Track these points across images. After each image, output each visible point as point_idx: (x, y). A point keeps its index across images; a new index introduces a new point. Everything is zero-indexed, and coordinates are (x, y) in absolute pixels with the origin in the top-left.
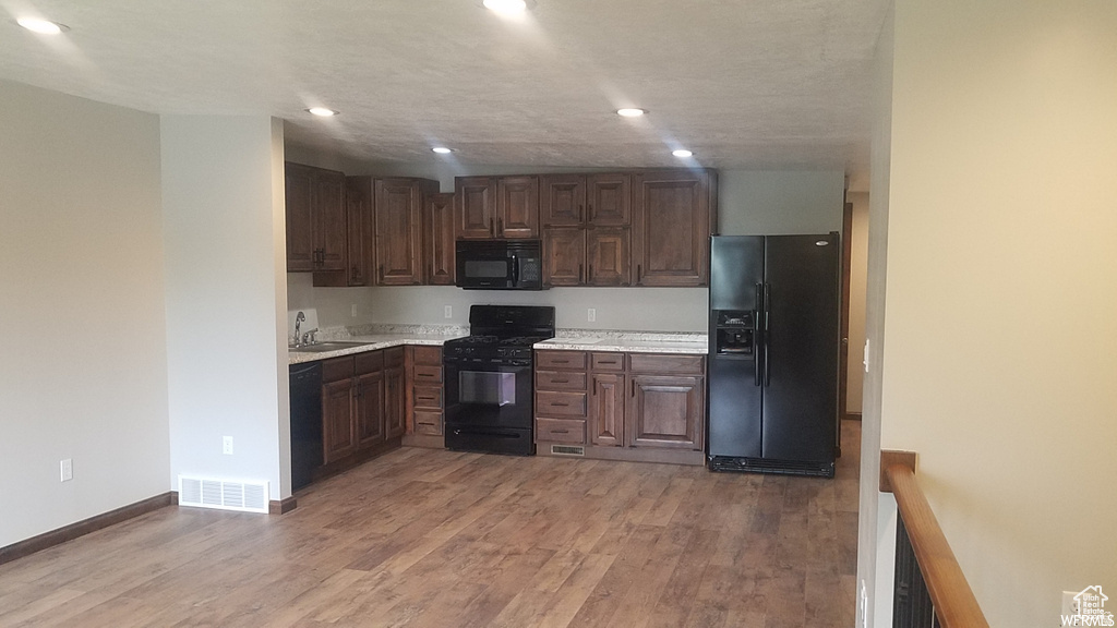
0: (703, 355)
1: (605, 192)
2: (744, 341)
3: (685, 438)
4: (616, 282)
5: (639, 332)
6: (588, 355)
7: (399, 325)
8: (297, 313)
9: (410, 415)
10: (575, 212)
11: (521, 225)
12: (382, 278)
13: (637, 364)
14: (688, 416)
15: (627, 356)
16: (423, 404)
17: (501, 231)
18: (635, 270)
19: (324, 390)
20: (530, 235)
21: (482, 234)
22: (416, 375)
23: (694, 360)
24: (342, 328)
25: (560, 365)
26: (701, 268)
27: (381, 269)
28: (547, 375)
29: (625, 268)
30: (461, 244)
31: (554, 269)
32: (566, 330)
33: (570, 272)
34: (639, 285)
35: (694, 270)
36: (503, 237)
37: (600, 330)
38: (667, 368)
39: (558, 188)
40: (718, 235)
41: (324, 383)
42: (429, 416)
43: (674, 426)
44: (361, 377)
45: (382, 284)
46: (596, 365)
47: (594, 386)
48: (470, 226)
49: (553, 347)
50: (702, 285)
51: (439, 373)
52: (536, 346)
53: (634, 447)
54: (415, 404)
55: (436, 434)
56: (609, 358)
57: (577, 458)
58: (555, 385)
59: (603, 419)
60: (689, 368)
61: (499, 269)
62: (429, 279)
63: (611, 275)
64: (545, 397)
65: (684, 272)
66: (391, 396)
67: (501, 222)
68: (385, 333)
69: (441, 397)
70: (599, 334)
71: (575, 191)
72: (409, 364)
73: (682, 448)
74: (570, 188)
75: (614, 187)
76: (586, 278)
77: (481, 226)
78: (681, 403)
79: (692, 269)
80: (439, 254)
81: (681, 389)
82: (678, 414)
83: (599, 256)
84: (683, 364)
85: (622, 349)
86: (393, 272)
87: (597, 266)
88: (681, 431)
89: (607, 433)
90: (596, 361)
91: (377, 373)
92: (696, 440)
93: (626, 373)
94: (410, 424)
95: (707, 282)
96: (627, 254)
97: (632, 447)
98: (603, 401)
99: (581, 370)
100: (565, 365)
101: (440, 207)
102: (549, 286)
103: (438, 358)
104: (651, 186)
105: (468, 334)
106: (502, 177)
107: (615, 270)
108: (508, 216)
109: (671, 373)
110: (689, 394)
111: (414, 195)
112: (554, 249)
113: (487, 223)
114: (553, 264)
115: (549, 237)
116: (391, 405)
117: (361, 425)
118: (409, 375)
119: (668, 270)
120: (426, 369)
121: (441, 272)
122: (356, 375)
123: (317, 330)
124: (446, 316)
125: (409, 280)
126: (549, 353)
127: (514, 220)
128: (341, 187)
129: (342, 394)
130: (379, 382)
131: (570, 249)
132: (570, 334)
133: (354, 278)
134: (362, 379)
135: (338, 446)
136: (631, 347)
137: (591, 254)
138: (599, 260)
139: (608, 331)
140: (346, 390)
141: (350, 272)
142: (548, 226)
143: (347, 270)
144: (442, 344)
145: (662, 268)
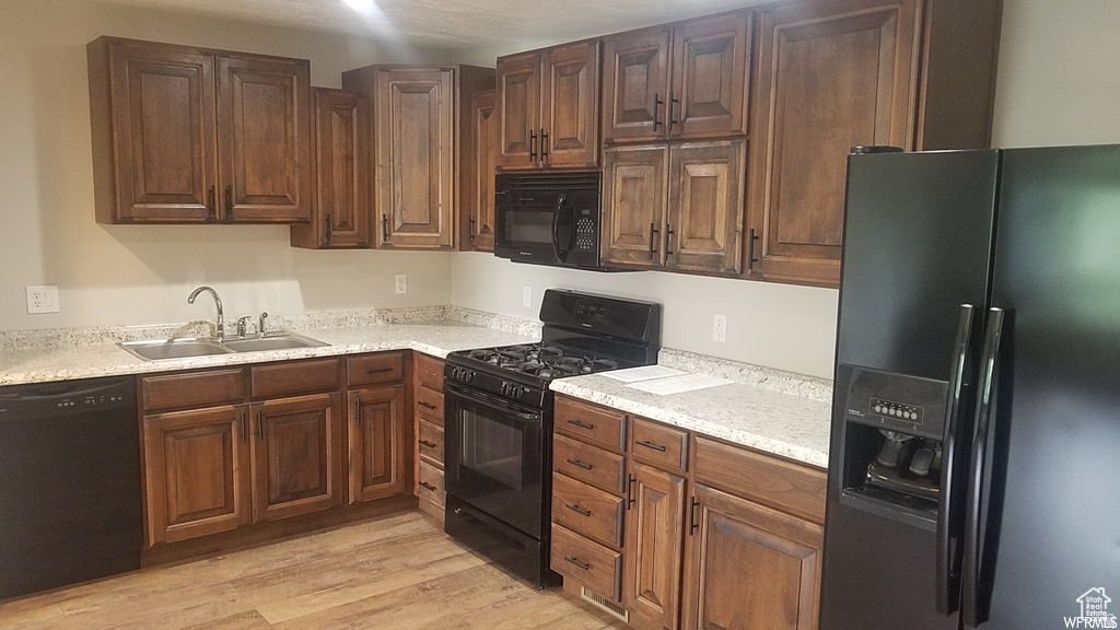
1: (703, 61)
2: (920, 470)
4: (715, 265)
6: (629, 422)
9: (417, 467)
11: (572, 142)
12: (387, 235)
15: (692, 440)
19: (146, 423)
20: (584, 161)
21: (524, 160)
25: (583, 432)
28: (568, 447)
29: (730, 235)
30: (503, 180)
31: (618, 232)
32: (677, 352)
33: (639, 238)
36: (548, 167)
37: (732, 362)
41: (149, 412)
42: (431, 472)
44: (268, 403)
45: (386, 246)
47: (629, 488)
48: (511, 147)
49: (577, 392)
51: (442, 406)
52: (557, 385)
54: (420, 449)
55: (438, 505)
56: (659, 438)
58: (575, 469)
61: (548, 229)
62: (469, 239)
63: (705, 250)
66: (362, 435)
69: (441, 445)
70: (724, 369)
71: (655, 63)
72: (417, 382)
74: (646, 59)
76: (663, 253)
80: (483, 198)
81: (790, 547)
83: (687, 206)
85: (683, 422)
86: (405, 227)
87: (683, 229)
89: (651, 595)
90: (637, 438)
91: (324, 396)
93: (691, 475)
96: (744, 200)
98: (647, 526)
100: (591, 434)
101: (486, 116)
103: (440, 379)
105: (540, 338)
106: (550, 50)
107: (713, 238)
108: (557, 128)
109: (773, 504)
112: (618, 188)
114: (616, 221)
115: (612, 166)
121: (485, 228)
122: (252, 399)
123: (265, 315)
124: (525, 305)
125: (433, 241)
126: (570, 403)
127: (565, 132)
128: (295, 84)
129: (205, 430)
130: (328, 410)
131: (642, 190)
132: (679, 365)
133: (328, 235)
134: (268, 407)
135: (193, 516)
136: (699, 422)
137: (675, 200)
138: (688, 215)
139: (743, 365)
140: (222, 426)
141: (321, 226)
142: (611, 144)
143: (315, 224)
144: (444, 357)
145: (804, 238)
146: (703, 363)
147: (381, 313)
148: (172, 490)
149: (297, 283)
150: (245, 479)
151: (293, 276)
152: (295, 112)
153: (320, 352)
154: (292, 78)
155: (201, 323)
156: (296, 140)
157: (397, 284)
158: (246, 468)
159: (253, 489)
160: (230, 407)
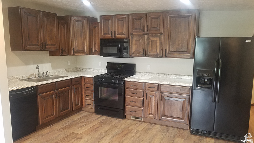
0: (190, 87)
1: (153, 20)
2: (208, 83)
3: (181, 119)
4: (157, 56)
5: (166, 74)
6: (145, 84)
7: (85, 68)
8: (36, 66)
9: (84, 101)
10: (142, 28)
11: (122, 33)
12: (74, 52)
13: (163, 89)
14: (183, 110)
15: (159, 85)
16: (88, 97)
17: (115, 36)
18: (164, 51)
19: (39, 97)
20: (125, 37)
21: (109, 37)
22: (85, 87)
23: (186, 89)
24: (63, 69)
25: (134, 87)
26: (191, 51)
27: (73, 49)
28: (130, 91)
29: (160, 50)
30: (101, 40)
31: (134, 50)
32: (140, 72)
33: (139, 51)
34: (166, 57)
35: (188, 52)
36: (116, 38)
37: (152, 73)
38: (175, 91)
39: (136, 19)
40: (199, 37)
41: (39, 94)
42: (89, 102)
43: (177, 114)
44: (59, 90)
45: (74, 55)
46: (148, 88)
47: (146, 96)
48: (105, 34)
49: (132, 80)
50: (191, 58)
51: (93, 87)
52: (126, 79)
53: (161, 120)
54: (85, 97)
55: (92, 108)
56: (152, 86)
57: (140, 121)
58: (132, 94)
59: (150, 109)
60: (184, 92)
61: (114, 50)
62: (91, 53)
63: (155, 53)
64: (128, 99)
65: (184, 52)
66: (75, 95)
67: (115, 32)
68: (81, 71)
69: (93, 95)
71: (142, 20)
72: (83, 83)
73: (180, 122)
74: (140, 19)
75: (157, 18)
76: (145, 54)
77: (108, 34)
78: (180, 105)
79: (187, 51)
80: (95, 44)
81: (180, 100)
82: (179, 109)
84: (182, 90)
85: (158, 82)
86: (78, 50)
87: (149, 49)
88: (179, 115)
89: (151, 114)
90: (147, 87)
91: (68, 88)
92: (185, 120)
93: (159, 92)
94: (84, 103)
95: (193, 57)
96: (161, 45)
97: (160, 120)
98: (150, 101)
99: (142, 89)
100: (136, 87)
101: (95, 27)
102: (132, 57)
103: (92, 82)
104: (172, 17)
105: (106, 72)
106: (115, 15)
107: (156, 51)
108: (118, 30)
109: (177, 93)
110: (184, 102)
111: (86, 23)
112: (134, 42)
113: (110, 33)
114: (133, 48)
115: (132, 38)
116: (75, 98)
117: (59, 107)
118: (83, 87)
119: (177, 51)
120: (89, 85)
121: (95, 50)
122: (56, 89)
123: (48, 71)
124: (100, 66)
125: (84, 53)
126: (130, 82)
127: (120, 31)
128: (55, 19)
129: (49, 97)
130: (69, 91)
131: (140, 43)
132: (141, 74)
133: (62, 53)
134: (60, 91)
135: (47, 117)
136: (161, 82)
137: (148, 44)
138: (151, 47)
139: (154, 73)
140: (51, 96)
141: (60, 50)
142: (132, 34)
143: (59, 50)
144: (94, 77)
145: (175, 50)
146: (146, 74)
147: (66, 69)
148: (44, 111)
149: (50, 64)
150: (56, 107)
151: (50, 62)
152: (55, 25)
153: (68, 78)
154: (55, 18)
155: (33, 74)
156: (56, 32)
157: (68, 63)
158: (56, 105)
159: (57, 109)
160: (53, 92)
